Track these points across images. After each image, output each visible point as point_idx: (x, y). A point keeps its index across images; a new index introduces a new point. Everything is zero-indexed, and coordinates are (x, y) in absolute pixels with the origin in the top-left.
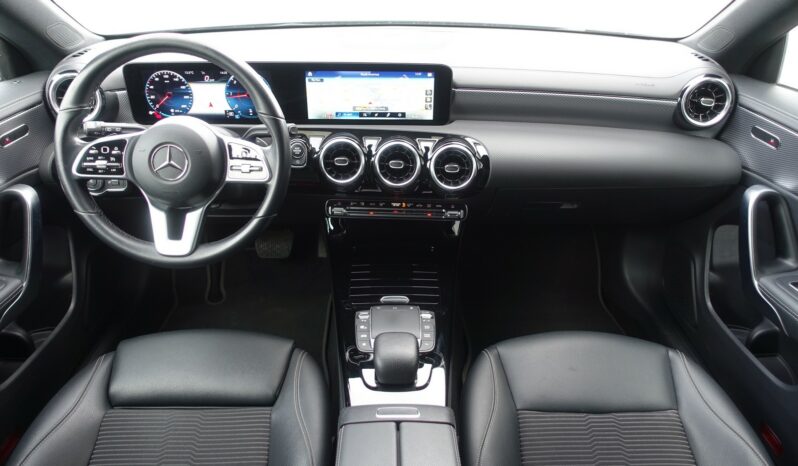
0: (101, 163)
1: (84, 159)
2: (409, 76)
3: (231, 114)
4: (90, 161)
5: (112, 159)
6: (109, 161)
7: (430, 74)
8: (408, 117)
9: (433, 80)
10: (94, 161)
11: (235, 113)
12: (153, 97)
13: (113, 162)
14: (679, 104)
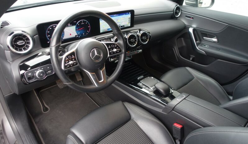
0: (71, 62)
1: (65, 63)
2: (125, 14)
3: (77, 36)
4: (67, 63)
5: (73, 60)
6: (73, 61)
7: (130, 13)
8: (125, 26)
9: (130, 14)
10: (68, 62)
11: (78, 35)
12: (49, 36)
13: (74, 61)
14: (174, 13)
